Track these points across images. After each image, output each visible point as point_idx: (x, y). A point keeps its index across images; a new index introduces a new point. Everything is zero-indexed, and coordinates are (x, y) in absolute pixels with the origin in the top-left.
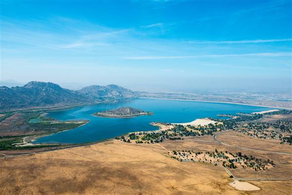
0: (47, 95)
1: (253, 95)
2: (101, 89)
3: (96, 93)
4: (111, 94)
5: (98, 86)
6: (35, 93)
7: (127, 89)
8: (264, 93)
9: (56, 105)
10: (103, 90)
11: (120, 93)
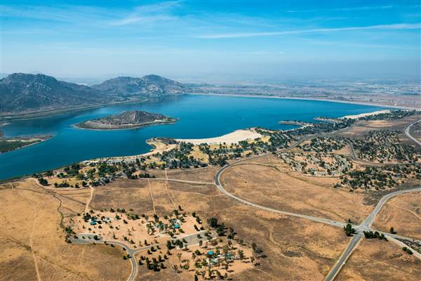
0: (31, 94)
1: (369, 86)
2: (131, 83)
3: (123, 88)
4: (146, 89)
5: (129, 78)
6: (12, 92)
7: (173, 81)
8: (389, 83)
9: (42, 109)
10: (135, 83)
11: (162, 87)
